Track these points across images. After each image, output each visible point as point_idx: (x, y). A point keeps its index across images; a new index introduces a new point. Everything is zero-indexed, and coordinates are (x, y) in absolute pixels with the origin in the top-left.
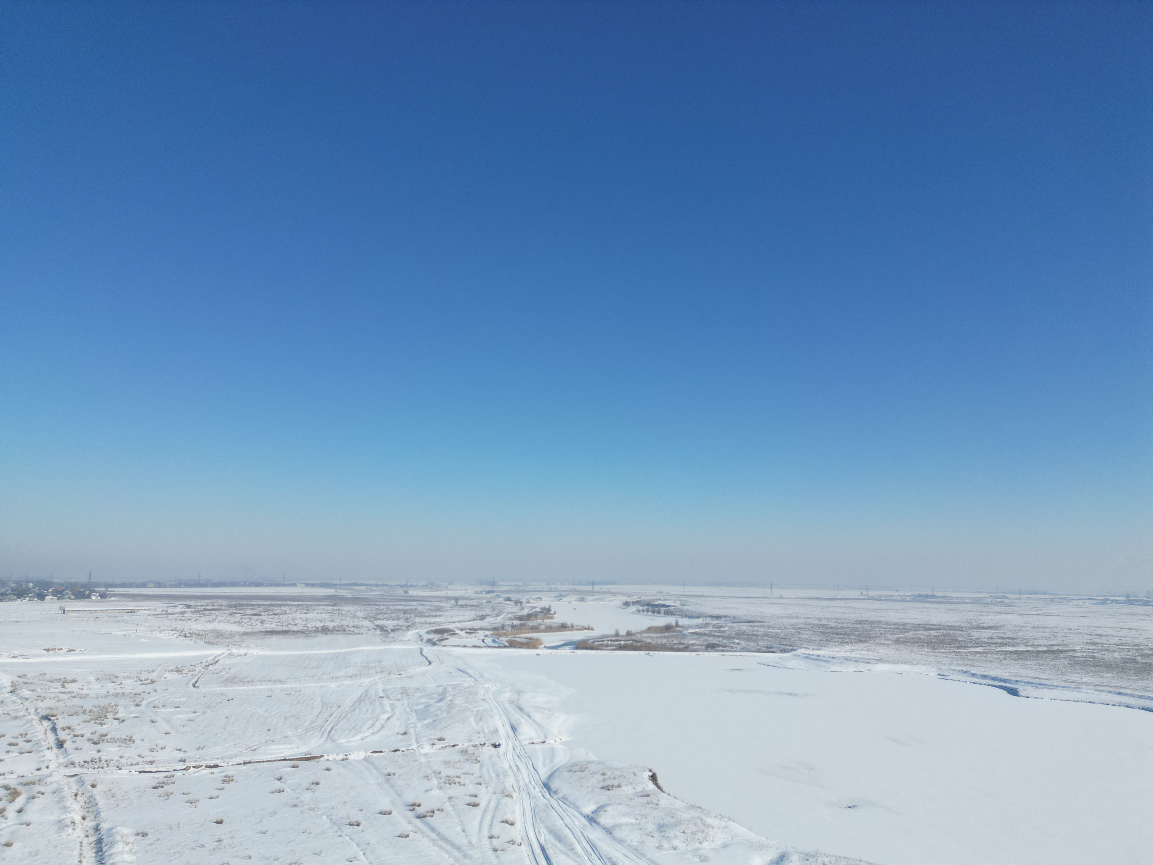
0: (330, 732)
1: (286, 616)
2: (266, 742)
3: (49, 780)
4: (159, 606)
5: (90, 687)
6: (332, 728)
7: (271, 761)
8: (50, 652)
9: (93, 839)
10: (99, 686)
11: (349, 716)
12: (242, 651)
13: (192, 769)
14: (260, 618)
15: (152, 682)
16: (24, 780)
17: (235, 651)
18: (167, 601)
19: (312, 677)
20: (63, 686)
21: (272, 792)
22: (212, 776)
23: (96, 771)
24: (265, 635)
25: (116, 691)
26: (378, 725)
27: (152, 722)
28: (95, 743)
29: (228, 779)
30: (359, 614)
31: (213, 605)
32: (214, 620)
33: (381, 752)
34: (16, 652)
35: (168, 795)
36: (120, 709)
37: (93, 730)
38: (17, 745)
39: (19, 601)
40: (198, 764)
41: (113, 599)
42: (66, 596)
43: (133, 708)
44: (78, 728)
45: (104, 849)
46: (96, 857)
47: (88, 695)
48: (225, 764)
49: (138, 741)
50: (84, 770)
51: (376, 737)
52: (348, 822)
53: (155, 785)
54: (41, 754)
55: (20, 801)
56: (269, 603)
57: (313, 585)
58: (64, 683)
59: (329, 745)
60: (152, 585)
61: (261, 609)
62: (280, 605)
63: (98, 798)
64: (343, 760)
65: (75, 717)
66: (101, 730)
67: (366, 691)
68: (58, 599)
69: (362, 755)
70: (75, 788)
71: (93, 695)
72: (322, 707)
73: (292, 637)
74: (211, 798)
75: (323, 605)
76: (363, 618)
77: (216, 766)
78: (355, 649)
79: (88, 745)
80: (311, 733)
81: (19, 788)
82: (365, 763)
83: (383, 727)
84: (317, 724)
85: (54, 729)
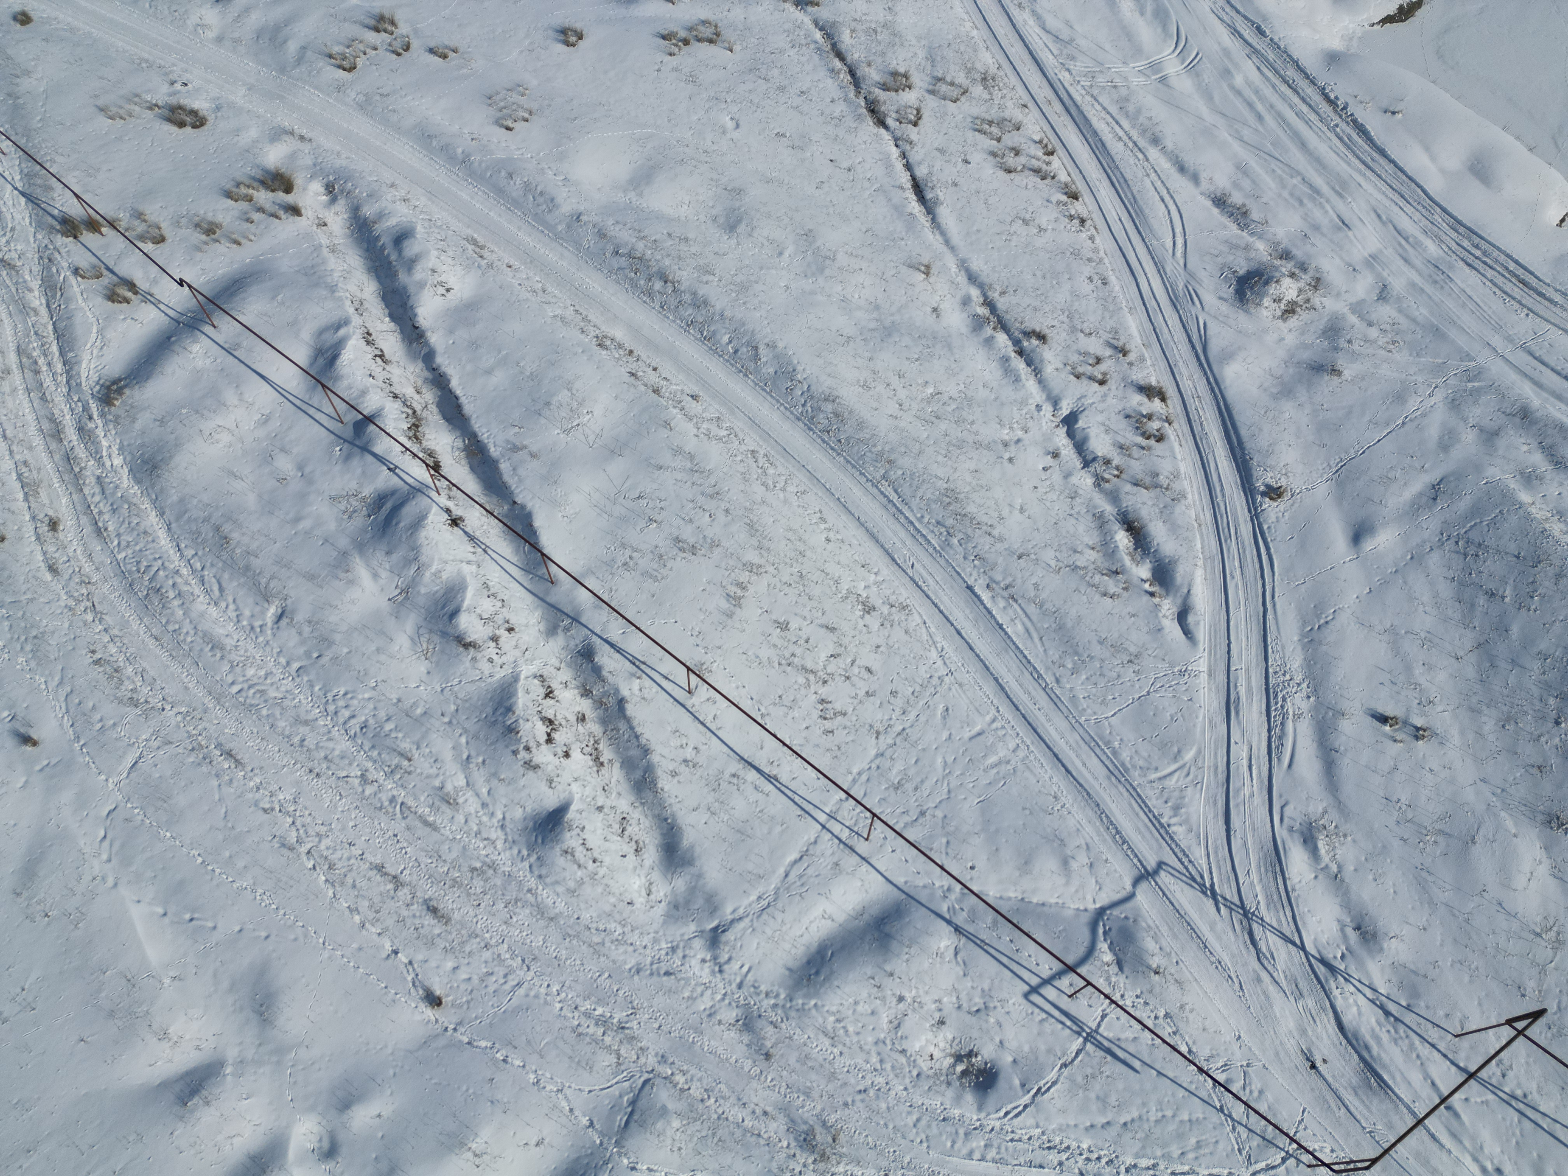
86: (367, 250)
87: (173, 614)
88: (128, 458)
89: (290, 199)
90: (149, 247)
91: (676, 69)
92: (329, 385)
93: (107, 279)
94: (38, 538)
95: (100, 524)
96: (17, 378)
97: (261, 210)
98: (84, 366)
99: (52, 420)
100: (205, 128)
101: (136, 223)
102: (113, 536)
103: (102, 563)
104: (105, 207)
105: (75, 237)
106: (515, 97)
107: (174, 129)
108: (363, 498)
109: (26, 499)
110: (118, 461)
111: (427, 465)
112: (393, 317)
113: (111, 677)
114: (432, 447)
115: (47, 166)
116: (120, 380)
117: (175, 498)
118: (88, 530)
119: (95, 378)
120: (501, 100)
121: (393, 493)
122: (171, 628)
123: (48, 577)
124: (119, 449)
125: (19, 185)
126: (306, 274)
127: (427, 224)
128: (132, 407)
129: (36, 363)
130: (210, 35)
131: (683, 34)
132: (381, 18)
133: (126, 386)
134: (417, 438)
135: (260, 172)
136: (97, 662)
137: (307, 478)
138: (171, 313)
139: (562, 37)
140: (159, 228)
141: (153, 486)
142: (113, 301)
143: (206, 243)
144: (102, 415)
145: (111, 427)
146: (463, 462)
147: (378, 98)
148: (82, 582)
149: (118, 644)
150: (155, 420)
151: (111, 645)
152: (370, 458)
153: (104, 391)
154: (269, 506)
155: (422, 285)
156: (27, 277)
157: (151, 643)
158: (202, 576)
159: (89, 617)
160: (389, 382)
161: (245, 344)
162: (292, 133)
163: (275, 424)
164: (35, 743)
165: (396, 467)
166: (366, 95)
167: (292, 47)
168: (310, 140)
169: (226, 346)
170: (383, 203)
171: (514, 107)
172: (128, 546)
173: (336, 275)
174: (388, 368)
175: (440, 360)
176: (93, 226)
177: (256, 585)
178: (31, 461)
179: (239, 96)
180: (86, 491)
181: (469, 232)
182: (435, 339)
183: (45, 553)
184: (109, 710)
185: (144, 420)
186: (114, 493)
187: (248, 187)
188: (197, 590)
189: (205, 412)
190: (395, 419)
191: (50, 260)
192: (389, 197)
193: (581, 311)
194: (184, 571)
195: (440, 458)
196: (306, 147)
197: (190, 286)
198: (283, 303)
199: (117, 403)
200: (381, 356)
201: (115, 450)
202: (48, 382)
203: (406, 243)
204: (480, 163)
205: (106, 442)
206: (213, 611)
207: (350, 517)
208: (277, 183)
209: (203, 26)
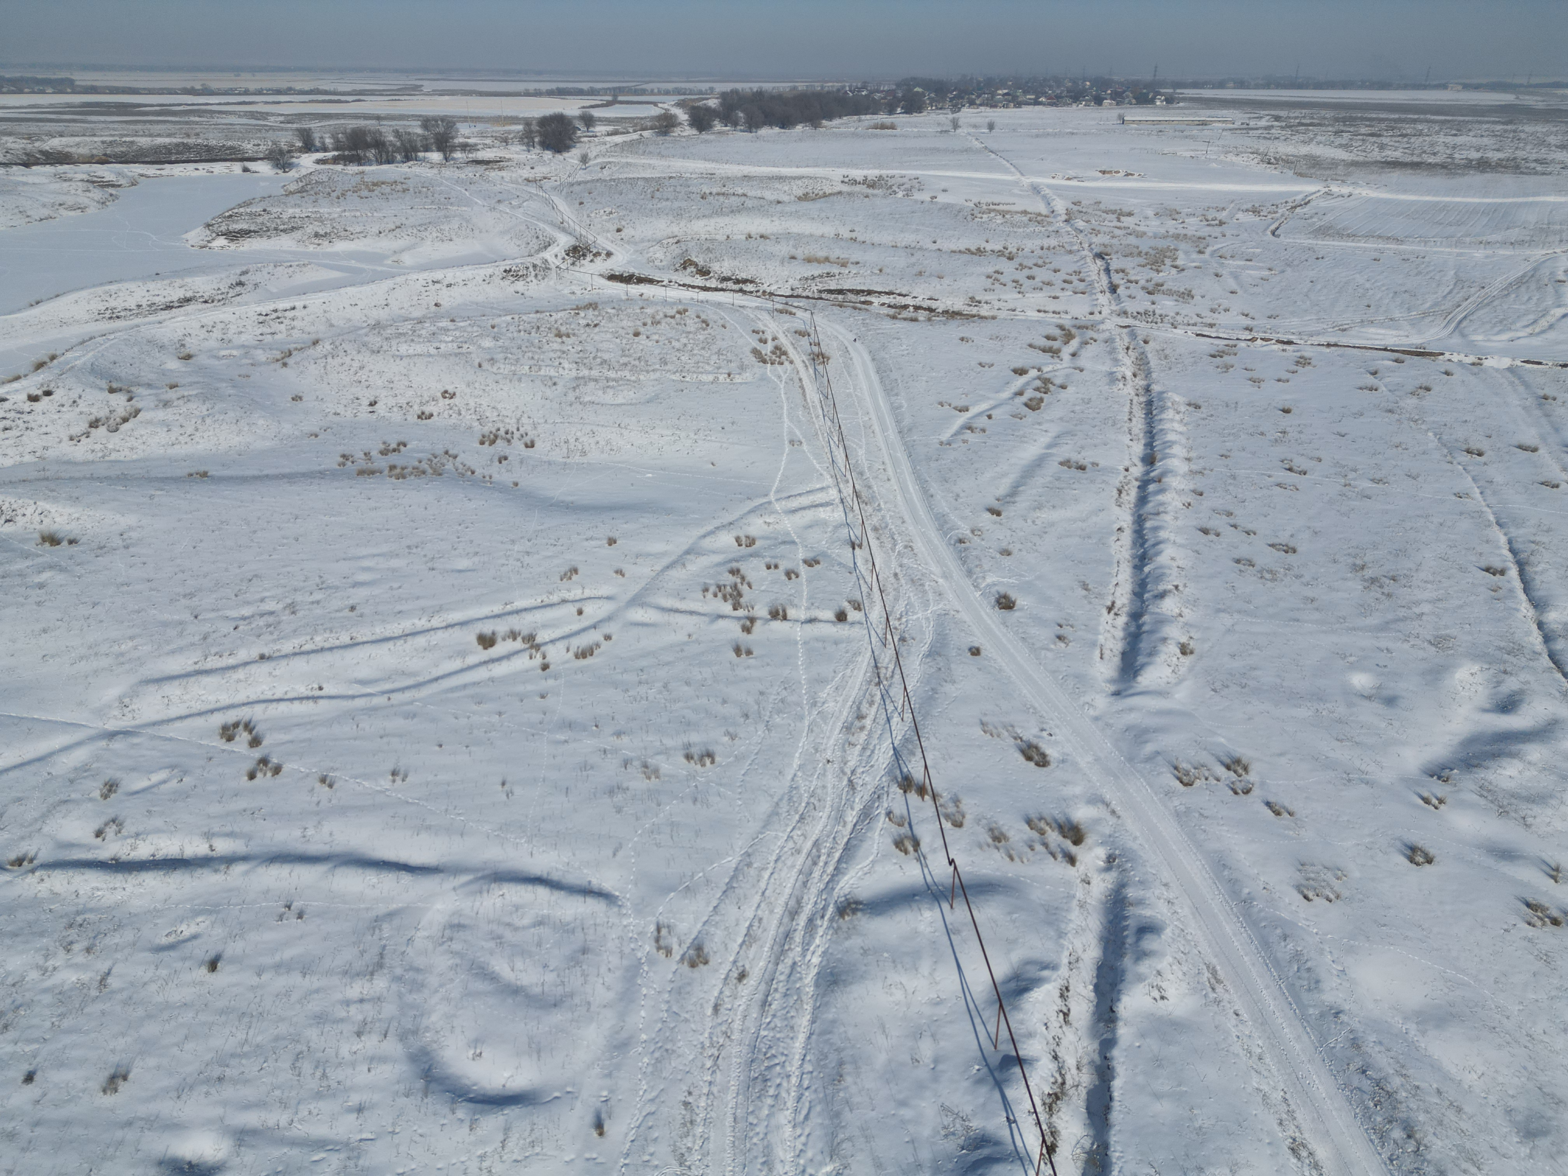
0: (1460, 322)
1: (1421, 139)
2: (1362, 321)
3: (1102, 327)
4: (1238, 116)
5: (1148, 223)
6: (1465, 317)
7: (1365, 348)
8: (1107, 176)
9: (1143, 399)
10: (1158, 223)
11: (1495, 303)
12: (1345, 190)
13: (1259, 342)
14: (1378, 140)
15: (1221, 223)
16: (1077, 322)
17: (1335, 189)
18: (1249, 110)
19: (1447, 238)
20: (1119, 220)
21: (1361, 388)
22: (1284, 354)
23: (1149, 326)
24: (1382, 168)
25: (1177, 232)
26: (1543, 323)
27: (1217, 275)
28: (1149, 293)
29: (1303, 362)
30: (1552, 139)
31: (1312, 118)
32: (1311, 140)
33: (1540, 363)
34: (1072, 173)
35: (1227, 367)
36: (1181, 255)
37: (1148, 277)
38: (1070, 282)
39: (1074, 106)
40: (1267, 336)
41: (1181, 104)
42: (1127, 101)
43: (1195, 256)
44: (1132, 272)
45: (1154, 412)
46: (1145, 419)
47: (1145, 233)
48: (1302, 342)
49: (1197, 298)
50: (1137, 323)
51: (1536, 341)
52: (1465, 447)
53: (1213, 352)
54: (1094, 297)
55: (1074, 344)
56: (1397, 116)
57: (1477, 87)
58: (1120, 214)
59: (1456, 340)
60: (1232, 85)
61: (1383, 126)
62: (1415, 121)
63: (1149, 356)
64: (1473, 364)
65: (1129, 259)
66: (1158, 278)
67: (1535, 269)
68: (1117, 104)
69: (1506, 362)
70: (1127, 340)
71: (1150, 234)
72: (1455, 284)
73: (1425, 173)
74: (1279, 380)
75: (1488, 122)
76: (1557, 147)
77: (1290, 343)
78: (1531, 199)
79: (1141, 294)
80: (1431, 319)
81: (1073, 331)
82: (1509, 375)
83: (1551, 327)
84: (1443, 308)
85: (1107, 271)
86: (1110, 922)
87: (760, 1109)
88: (824, 963)
89: (1073, 849)
90: (947, 825)
91: (1530, 940)
92: (1007, 1009)
93: (905, 830)
94: (726, 979)
95: (769, 998)
96: (800, 860)
97: (1046, 845)
98: (846, 878)
99: (799, 902)
100: (1045, 769)
101: (951, 805)
102: (771, 1013)
103: (748, 1028)
104: (938, 783)
105: (905, 792)
106: (1329, 876)
107: (1021, 759)
108: (968, 1128)
109: (741, 946)
110: (816, 960)
111: (1044, 1141)
112: (1097, 988)
113: (684, 1125)
114: (1059, 1128)
115: (922, 740)
116: (861, 903)
117: (830, 1016)
118: (759, 996)
119: (847, 891)
120: (1312, 872)
121: (997, 1143)
122: (751, 1119)
123: (709, 1011)
124: (823, 952)
125: (896, 743)
126: (1047, 911)
127: (1177, 932)
128: (854, 928)
129: (819, 857)
130: (1092, 712)
131: (1555, 913)
132: (1238, 762)
133: (861, 910)
134: (1050, 1109)
135: (1064, 819)
136: (686, 1104)
137: (935, 1075)
138: (929, 879)
139: (1409, 852)
140: (964, 817)
141: (824, 995)
142: (897, 847)
143: (989, 846)
144: (831, 920)
145: (830, 932)
146: (1080, 1164)
147: (1197, 815)
148: (726, 1033)
149: (709, 1102)
150: (862, 948)
151: (704, 1098)
152: (997, 1095)
153: (845, 904)
154: (891, 1075)
155: (1140, 978)
156: (857, 800)
157: (729, 1120)
158: (802, 1095)
159: (709, 1064)
160: (1058, 1042)
161: (964, 934)
162: (1108, 805)
163: (943, 1011)
164: (601, 1134)
165: (1015, 1121)
166: (1188, 808)
167: (1149, 748)
168: (1119, 817)
169: (949, 927)
170: (1148, 894)
171: (1323, 884)
172: (773, 1029)
173: (1072, 926)
174: (1065, 1028)
175: (1117, 1054)
176: (921, 791)
177: (834, 1135)
178: (765, 921)
179: (1084, 761)
180: (780, 967)
181: (1214, 961)
182: (1124, 1032)
183: (721, 992)
184: (662, 1150)
185: (856, 942)
186: (795, 982)
187: (1048, 824)
188: (791, 1103)
189: (899, 966)
190: (1042, 1077)
191: (879, 797)
192: (1157, 892)
193: (1291, 1102)
194: (794, 1080)
195: (1060, 1143)
196: (1112, 820)
197: (955, 868)
198: (1014, 921)
199: (847, 918)
200: (1066, 1015)
201: (820, 951)
202: (816, 874)
203: (1148, 936)
204: (1260, 911)
205: (820, 941)
206: (788, 1130)
207: (946, 1136)
208: (1071, 833)
209: (1091, 705)
